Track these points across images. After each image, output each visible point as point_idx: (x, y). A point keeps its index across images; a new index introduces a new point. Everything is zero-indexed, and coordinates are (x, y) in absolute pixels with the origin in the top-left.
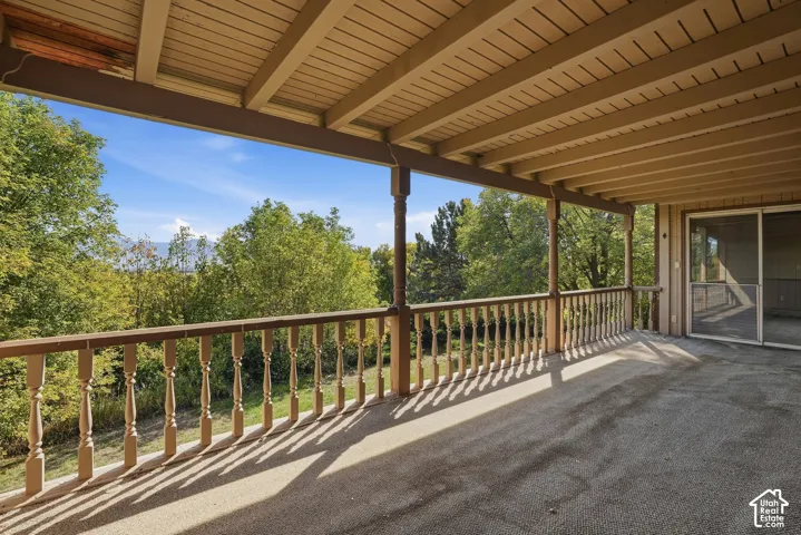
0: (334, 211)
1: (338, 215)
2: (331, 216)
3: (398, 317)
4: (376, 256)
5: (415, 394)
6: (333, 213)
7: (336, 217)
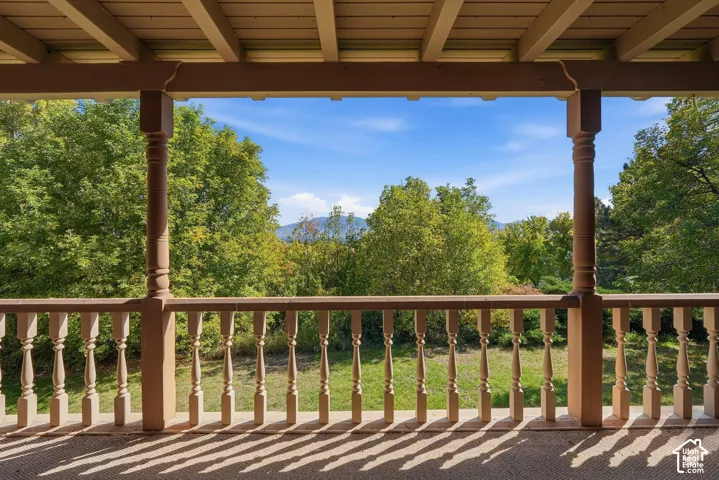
0: (470, 182)
1: (474, 185)
2: (466, 187)
3: (579, 311)
4: (554, 226)
5: (612, 431)
6: (469, 184)
7: (474, 188)
